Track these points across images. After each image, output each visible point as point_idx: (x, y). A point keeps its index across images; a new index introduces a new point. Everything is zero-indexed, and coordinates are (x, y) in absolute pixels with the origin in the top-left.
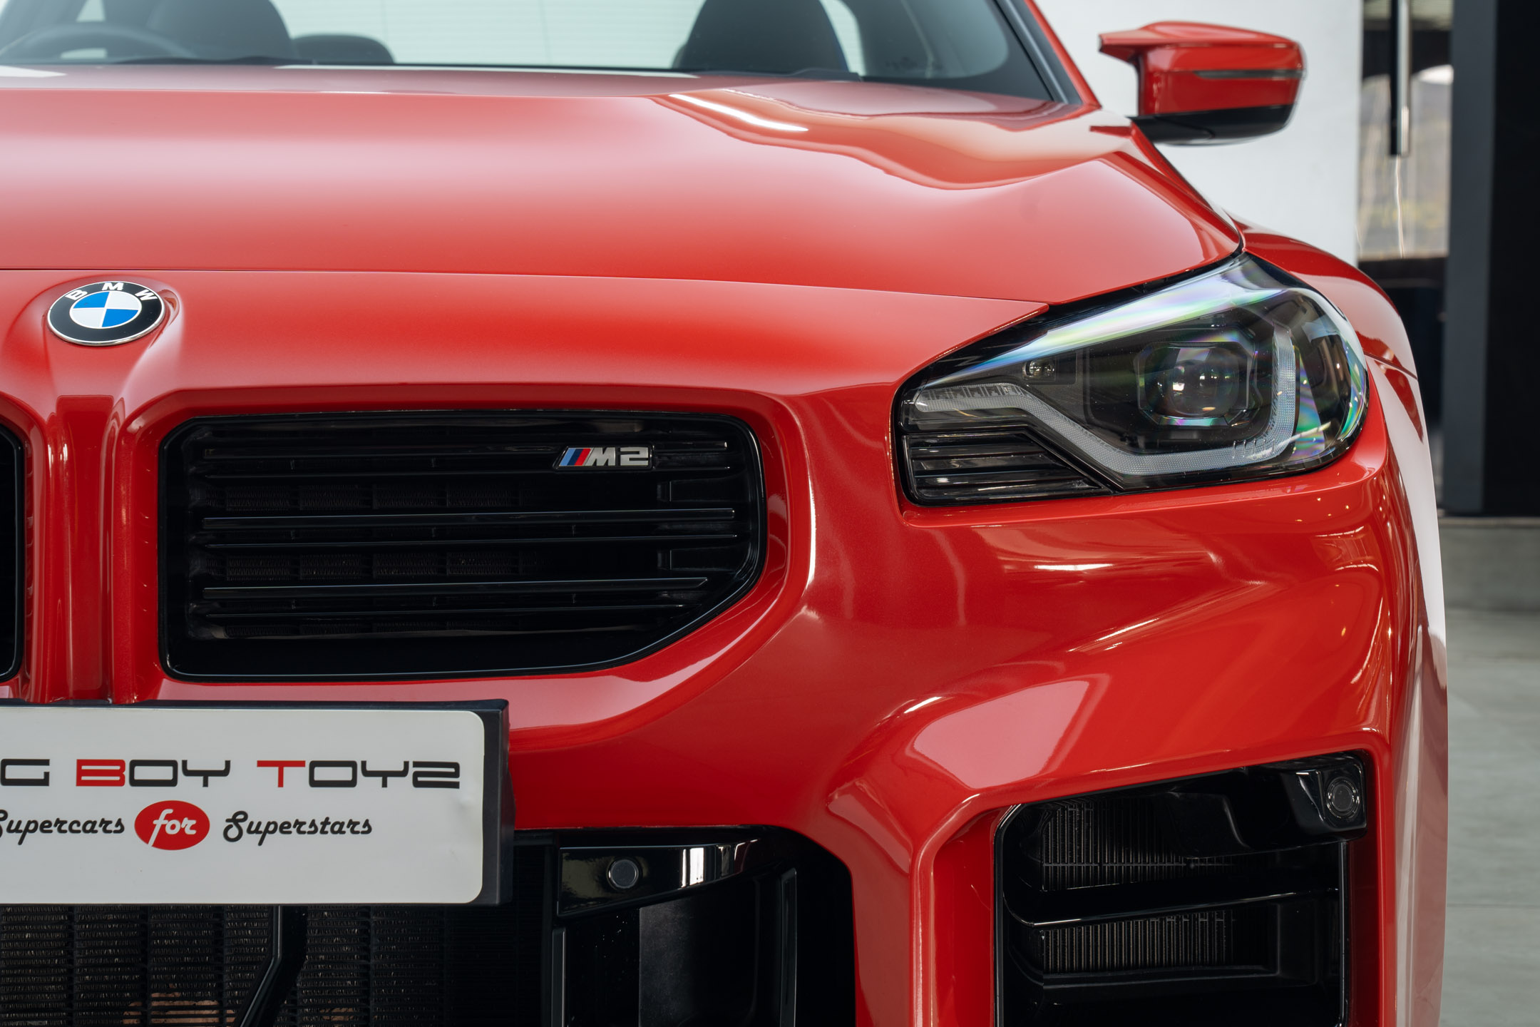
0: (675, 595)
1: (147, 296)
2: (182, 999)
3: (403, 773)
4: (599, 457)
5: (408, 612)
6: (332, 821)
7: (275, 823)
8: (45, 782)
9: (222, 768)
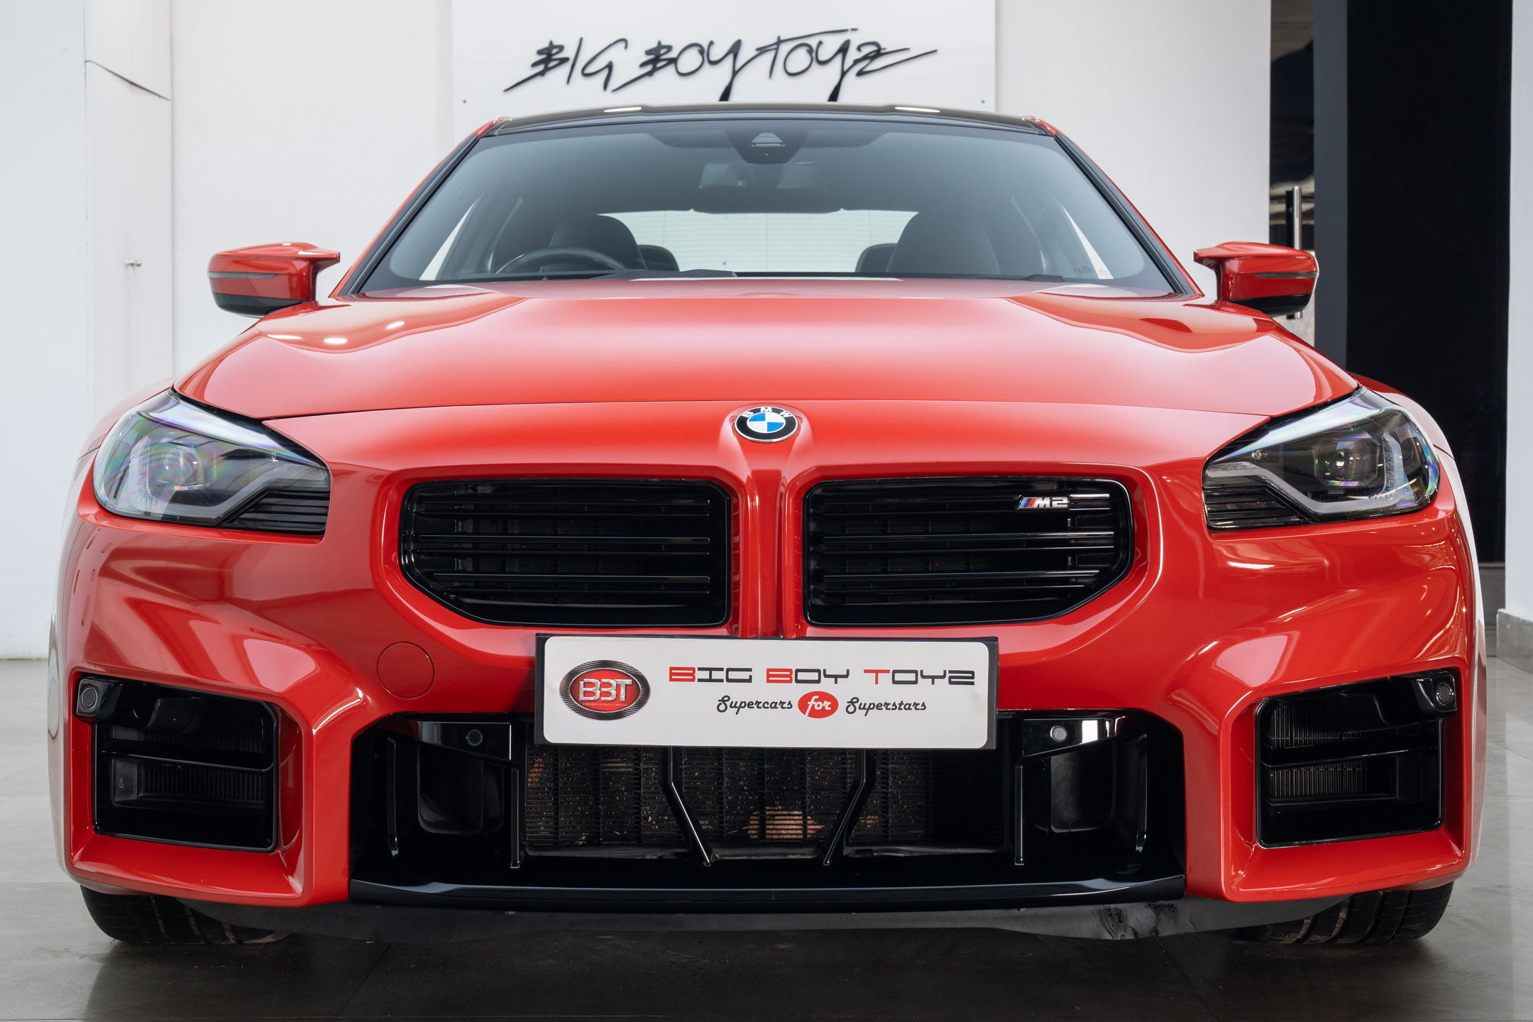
0: (1079, 580)
1: (787, 414)
2: (782, 810)
3: (943, 677)
4: (1041, 502)
5: (935, 589)
6: (905, 703)
7: (874, 704)
8: (750, 680)
9: (845, 673)
